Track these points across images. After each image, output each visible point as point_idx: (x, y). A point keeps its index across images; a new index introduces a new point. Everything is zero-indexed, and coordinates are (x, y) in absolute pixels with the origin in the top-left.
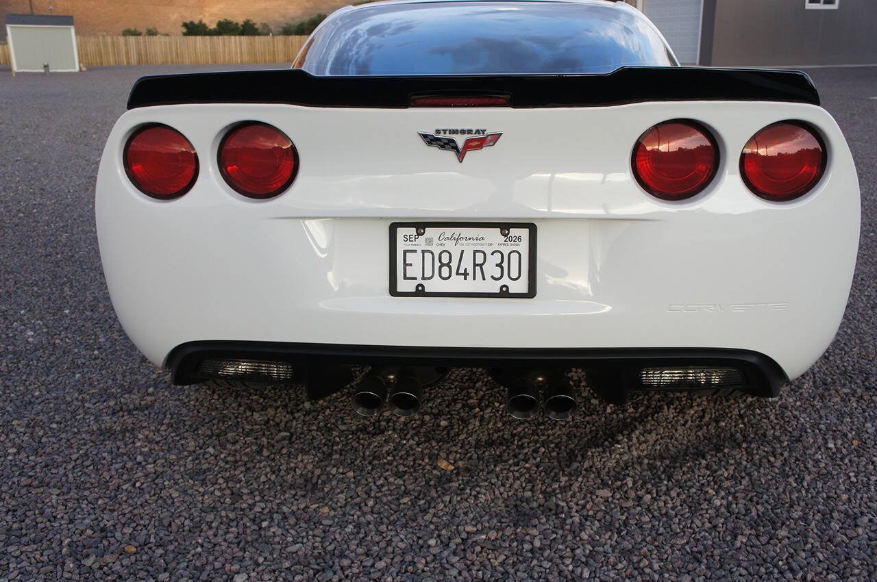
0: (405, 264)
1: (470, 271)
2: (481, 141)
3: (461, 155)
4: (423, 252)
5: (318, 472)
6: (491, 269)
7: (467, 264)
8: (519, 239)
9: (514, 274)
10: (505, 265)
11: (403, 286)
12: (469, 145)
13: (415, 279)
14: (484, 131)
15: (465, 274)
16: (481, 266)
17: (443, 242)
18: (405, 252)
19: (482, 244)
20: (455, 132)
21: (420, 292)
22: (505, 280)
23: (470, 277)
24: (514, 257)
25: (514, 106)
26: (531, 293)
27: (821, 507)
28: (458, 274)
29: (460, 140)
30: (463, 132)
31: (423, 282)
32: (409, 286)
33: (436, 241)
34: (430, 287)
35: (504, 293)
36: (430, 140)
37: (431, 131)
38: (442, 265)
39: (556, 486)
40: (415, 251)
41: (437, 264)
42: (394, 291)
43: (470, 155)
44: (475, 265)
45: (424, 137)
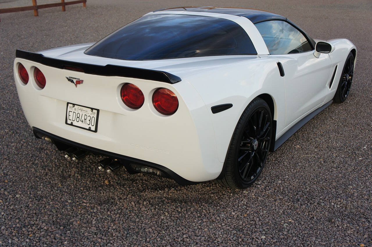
0: (69, 115)
1: (83, 121)
2: (79, 82)
3: (76, 85)
4: (74, 112)
6: (88, 121)
7: (83, 119)
8: (95, 113)
9: (93, 124)
10: (91, 121)
11: (68, 122)
12: (77, 83)
13: (71, 120)
14: (79, 79)
15: (82, 121)
16: (86, 119)
17: (78, 110)
18: (69, 111)
19: (87, 113)
20: (74, 78)
21: (72, 124)
22: (90, 126)
23: (83, 122)
24: (93, 118)
25: (85, 73)
26: (96, 131)
28: (81, 121)
30: (76, 79)
31: (73, 121)
32: (70, 122)
33: (77, 110)
34: (75, 123)
35: (90, 130)
36: (69, 79)
37: (68, 77)
38: (78, 117)
40: (71, 112)
41: (76, 117)
42: (66, 123)
43: (78, 85)
44: (85, 119)
45: (67, 78)
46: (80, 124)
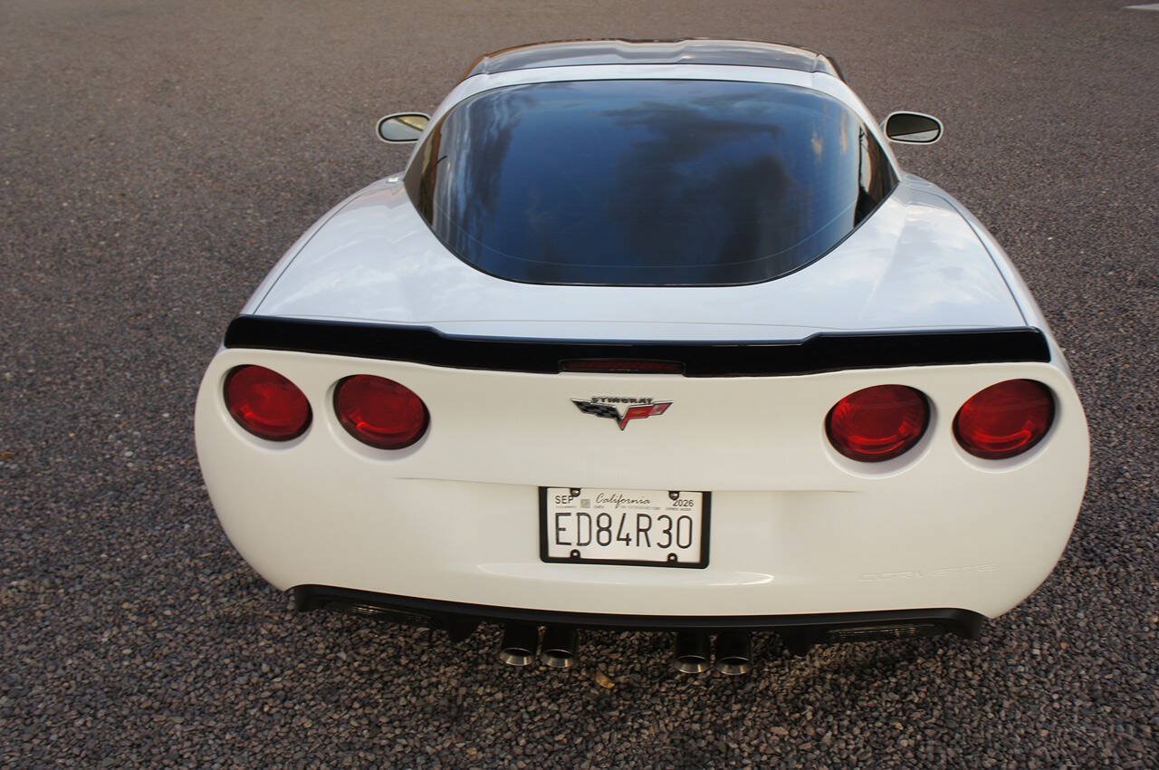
0: (558, 529)
1: (633, 536)
2: (644, 410)
3: (622, 423)
4: (579, 515)
5: (463, 691)
6: (657, 535)
7: (630, 528)
8: (690, 502)
9: (684, 542)
10: (674, 531)
11: (555, 551)
12: (632, 414)
13: (569, 544)
14: (650, 400)
15: (628, 540)
16: (646, 531)
17: (601, 504)
18: (558, 515)
19: (647, 508)
20: (616, 400)
21: (575, 559)
22: (674, 549)
23: (633, 542)
24: (685, 523)
25: (688, 374)
26: (704, 562)
27: (1017, 751)
28: (619, 539)
29: (622, 409)
30: (625, 401)
31: (578, 548)
32: (564, 552)
33: (593, 503)
34: (586, 553)
35: (672, 562)
36: (585, 407)
37: (586, 397)
38: (601, 529)
39: (727, 717)
40: (569, 514)
41: (595, 529)
42: (545, 556)
43: (632, 423)
44: (639, 530)
45: (579, 404)
46: (617, 551)
